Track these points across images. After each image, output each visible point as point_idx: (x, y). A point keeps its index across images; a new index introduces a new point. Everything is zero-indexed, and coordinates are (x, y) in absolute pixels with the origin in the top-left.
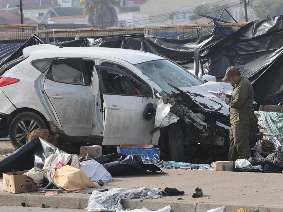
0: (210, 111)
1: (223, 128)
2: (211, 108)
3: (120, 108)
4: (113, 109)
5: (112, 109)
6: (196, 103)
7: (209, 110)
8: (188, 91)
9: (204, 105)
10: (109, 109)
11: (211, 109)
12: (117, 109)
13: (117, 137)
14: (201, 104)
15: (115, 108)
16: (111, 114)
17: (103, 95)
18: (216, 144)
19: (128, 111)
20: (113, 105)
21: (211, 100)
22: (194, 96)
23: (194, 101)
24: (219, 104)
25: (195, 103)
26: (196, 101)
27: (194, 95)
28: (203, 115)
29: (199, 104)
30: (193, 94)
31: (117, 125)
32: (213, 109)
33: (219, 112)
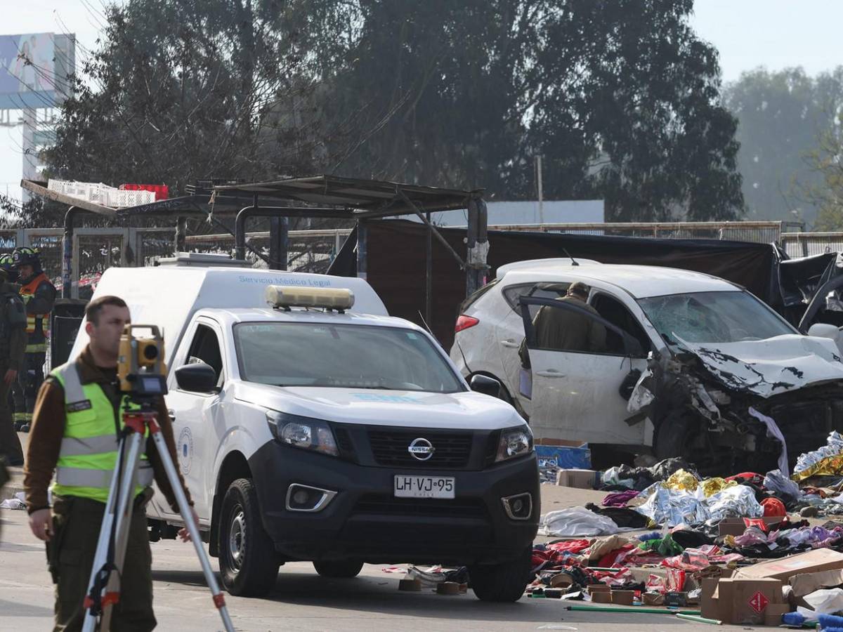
0: (736, 388)
1: (757, 419)
2: (738, 381)
6: (713, 371)
7: (735, 386)
8: (718, 350)
9: (729, 376)
11: (738, 384)
14: (723, 374)
15: (552, 375)
17: (529, 350)
18: (747, 448)
21: (748, 368)
22: (722, 360)
23: (709, 369)
24: (760, 375)
25: (710, 373)
26: (714, 369)
27: (722, 358)
28: (724, 395)
29: (719, 375)
30: (722, 355)
32: (743, 383)
33: (752, 389)
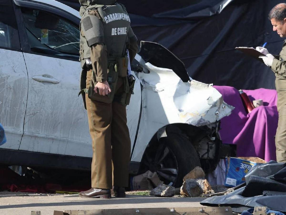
3: (59, 81)
4: (44, 82)
5: (40, 82)
10: (33, 80)
12: (52, 83)
13: (53, 137)
16: (38, 91)
19: (76, 89)
20: (44, 74)
31: (52, 114)
